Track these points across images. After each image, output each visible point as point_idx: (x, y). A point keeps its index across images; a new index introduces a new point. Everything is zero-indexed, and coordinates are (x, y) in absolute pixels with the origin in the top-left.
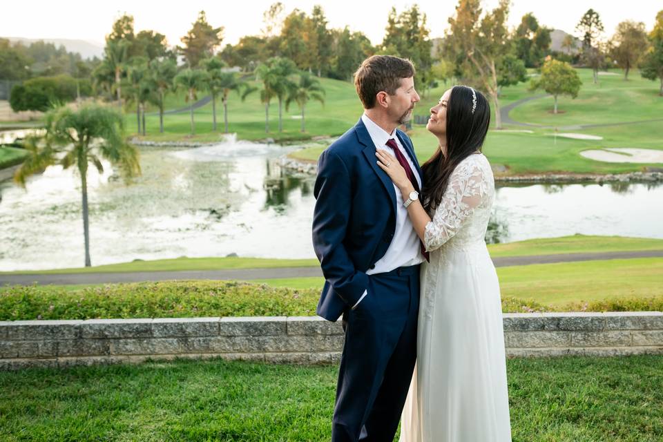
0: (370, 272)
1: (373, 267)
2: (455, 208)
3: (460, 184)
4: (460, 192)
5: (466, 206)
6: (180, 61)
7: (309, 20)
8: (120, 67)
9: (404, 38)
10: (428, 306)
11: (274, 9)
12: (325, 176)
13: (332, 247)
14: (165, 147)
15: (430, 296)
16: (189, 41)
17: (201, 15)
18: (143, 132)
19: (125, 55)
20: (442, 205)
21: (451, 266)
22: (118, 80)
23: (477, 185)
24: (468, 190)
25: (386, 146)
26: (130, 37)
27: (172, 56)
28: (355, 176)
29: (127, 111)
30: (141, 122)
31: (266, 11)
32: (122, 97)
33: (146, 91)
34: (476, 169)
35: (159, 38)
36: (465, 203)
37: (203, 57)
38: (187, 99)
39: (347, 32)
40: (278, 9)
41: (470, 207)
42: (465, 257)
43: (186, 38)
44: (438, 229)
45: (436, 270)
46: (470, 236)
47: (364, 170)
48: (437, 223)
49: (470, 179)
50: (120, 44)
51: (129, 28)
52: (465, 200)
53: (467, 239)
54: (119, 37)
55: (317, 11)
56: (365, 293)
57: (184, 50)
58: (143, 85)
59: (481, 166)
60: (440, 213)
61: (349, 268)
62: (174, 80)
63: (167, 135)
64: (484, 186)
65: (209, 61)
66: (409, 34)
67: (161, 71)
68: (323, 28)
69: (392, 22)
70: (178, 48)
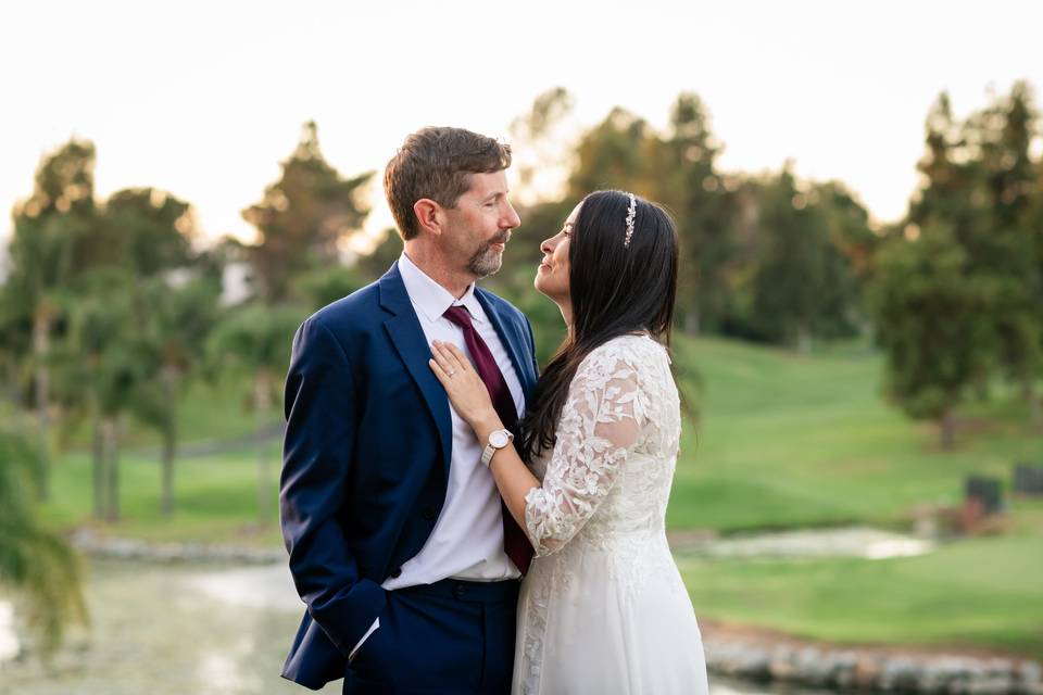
0: (391, 585)
1: (397, 573)
2: (582, 450)
3: (589, 397)
4: (591, 417)
5: (606, 444)
6: (235, 283)
7: (658, 145)
8: (49, 304)
9: (980, 198)
10: (531, 675)
11: (542, 109)
12: (302, 371)
13: (310, 524)
14: (175, 562)
15: (532, 654)
16: (266, 217)
17: (306, 136)
18: (110, 513)
19: (65, 264)
20: (558, 449)
21: (575, 583)
22: (42, 343)
23: (626, 398)
24: (606, 408)
25: (445, 321)
26: (84, 207)
27: (211, 266)
28: (363, 375)
29: (66, 444)
30: (106, 479)
31: (517, 119)
32: (53, 397)
33: (124, 381)
34: (621, 365)
35: (174, 209)
36: (604, 436)
37: (304, 267)
38: (249, 404)
39: (786, 180)
40: (556, 109)
41: (616, 447)
42: (605, 563)
43: (255, 209)
44: (550, 498)
45: (546, 594)
46: (616, 517)
47: (383, 362)
48: (550, 487)
49: (608, 384)
50: (53, 230)
51: (83, 179)
52: (601, 430)
53: (610, 524)
54: (49, 210)
55: (687, 112)
56: (376, 625)
57: (253, 249)
58: (116, 359)
59: (634, 359)
60: (556, 466)
61: (348, 570)
62: (213, 344)
63: (184, 523)
64: (645, 400)
65: (321, 278)
66: (998, 182)
67: (172, 311)
68: (704, 169)
69: (936, 142)
70: (232, 243)
